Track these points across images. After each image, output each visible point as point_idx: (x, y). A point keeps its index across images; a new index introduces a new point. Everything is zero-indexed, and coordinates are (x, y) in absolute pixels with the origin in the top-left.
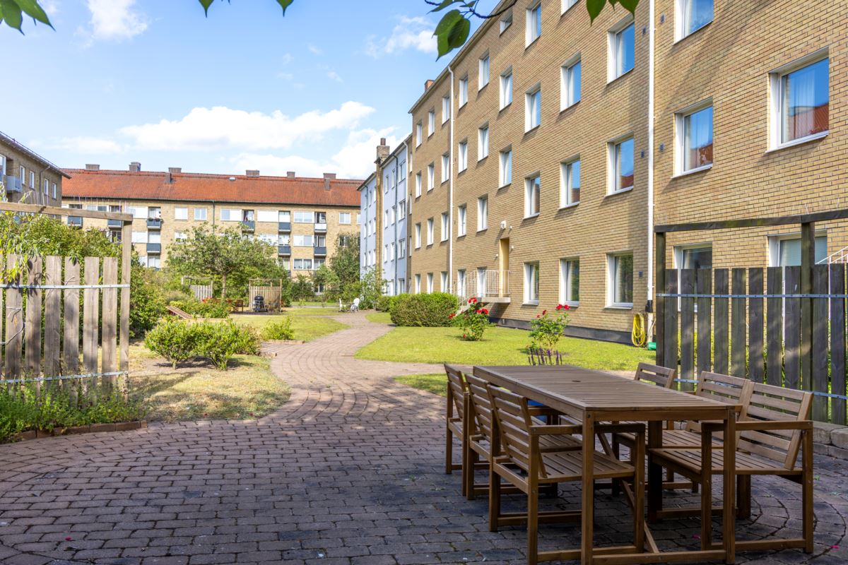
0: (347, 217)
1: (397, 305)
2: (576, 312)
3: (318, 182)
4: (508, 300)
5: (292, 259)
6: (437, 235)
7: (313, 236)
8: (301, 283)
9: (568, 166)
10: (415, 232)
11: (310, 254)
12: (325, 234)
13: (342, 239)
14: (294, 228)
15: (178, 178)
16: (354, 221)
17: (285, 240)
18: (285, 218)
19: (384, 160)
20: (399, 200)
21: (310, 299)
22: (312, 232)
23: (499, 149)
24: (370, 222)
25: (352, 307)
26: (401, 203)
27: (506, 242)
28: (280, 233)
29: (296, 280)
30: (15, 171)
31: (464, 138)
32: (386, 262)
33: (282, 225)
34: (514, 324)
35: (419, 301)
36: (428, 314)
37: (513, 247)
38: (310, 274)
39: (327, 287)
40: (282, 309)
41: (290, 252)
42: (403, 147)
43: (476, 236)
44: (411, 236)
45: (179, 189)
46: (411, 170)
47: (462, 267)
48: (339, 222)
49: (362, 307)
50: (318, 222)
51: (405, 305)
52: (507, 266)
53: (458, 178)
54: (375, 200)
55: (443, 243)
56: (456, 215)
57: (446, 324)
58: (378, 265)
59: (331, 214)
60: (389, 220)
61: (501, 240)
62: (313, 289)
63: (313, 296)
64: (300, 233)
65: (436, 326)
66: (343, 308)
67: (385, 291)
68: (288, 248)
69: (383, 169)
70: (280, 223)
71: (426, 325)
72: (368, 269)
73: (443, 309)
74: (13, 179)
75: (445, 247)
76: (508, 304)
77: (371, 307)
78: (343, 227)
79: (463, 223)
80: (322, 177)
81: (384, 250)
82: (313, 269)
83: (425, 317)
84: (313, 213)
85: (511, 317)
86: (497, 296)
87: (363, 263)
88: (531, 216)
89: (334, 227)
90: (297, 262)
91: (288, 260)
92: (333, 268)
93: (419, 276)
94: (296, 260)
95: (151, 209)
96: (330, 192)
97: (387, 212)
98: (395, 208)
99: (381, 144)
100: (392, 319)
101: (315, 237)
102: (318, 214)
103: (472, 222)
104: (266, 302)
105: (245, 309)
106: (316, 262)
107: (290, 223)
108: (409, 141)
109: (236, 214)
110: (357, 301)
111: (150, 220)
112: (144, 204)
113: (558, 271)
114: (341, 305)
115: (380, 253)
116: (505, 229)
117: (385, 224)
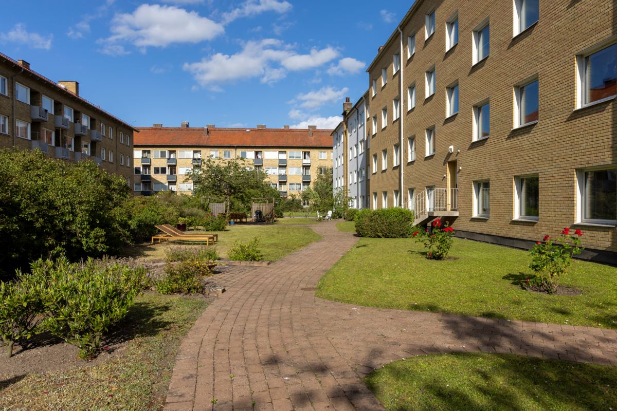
0: (324, 154)
1: (361, 219)
2: (535, 227)
3: (304, 132)
4: (456, 214)
5: (288, 183)
6: (390, 161)
7: (302, 168)
8: (293, 200)
9: (521, 88)
10: (372, 161)
11: (300, 180)
12: (309, 166)
13: (321, 169)
14: (289, 163)
15: (212, 132)
16: (329, 157)
17: (283, 172)
18: (283, 156)
19: (348, 112)
20: (359, 140)
21: (300, 210)
22: (301, 165)
23: (445, 85)
24: (339, 157)
25: (327, 218)
26: (361, 142)
27: (453, 165)
28: (280, 167)
29: (289, 198)
30: (97, 126)
31: (411, 82)
32: (351, 184)
33: (281, 161)
34: (463, 235)
35: (379, 215)
36: (387, 227)
37: (461, 168)
38: (300, 193)
39: (311, 202)
40: (275, 219)
41: (286, 179)
42: (362, 100)
43: (425, 160)
44: (369, 165)
45: (214, 139)
46: (368, 117)
47: (412, 186)
48: (319, 158)
49: (333, 217)
50: (305, 158)
51: (367, 219)
52: (454, 185)
53: (407, 115)
54: (342, 141)
55: (395, 168)
56: (406, 146)
57: (403, 236)
58: (345, 187)
59: (313, 152)
60: (353, 154)
61: (449, 162)
62: (302, 204)
63: (302, 208)
64: (293, 166)
65: (395, 237)
66: (320, 218)
67: (350, 205)
68: (285, 176)
69: (348, 118)
70: (279, 160)
71: (387, 237)
72: (339, 189)
73: (400, 223)
74: (95, 132)
75: (397, 171)
76: (457, 217)
77: (340, 217)
78: (322, 161)
79: (412, 151)
80: (307, 128)
81: (350, 177)
82: (302, 190)
83: (385, 230)
84: (302, 152)
85: (460, 228)
86: (445, 210)
87: (335, 185)
88: (479, 140)
89: (315, 161)
90: (291, 185)
91: (286, 184)
92: (315, 189)
93: (376, 194)
94: (290, 184)
95: (195, 152)
96: (313, 138)
97: (351, 149)
98: (357, 146)
99: (346, 101)
100: (356, 231)
101: (303, 168)
102: (305, 153)
103: (420, 150)
104: (264, 214)
105: (248, 220)
106: (303, 185)
107: (286, 160)
108: (367, 95)
109: (250, 154)
110: (330, 213)
111: (194, 159)
112: (191, 149)
113: (512, 188)
114: (318, 216)
115: (347, 178)
116: (452, 153)
117: (350, 157)
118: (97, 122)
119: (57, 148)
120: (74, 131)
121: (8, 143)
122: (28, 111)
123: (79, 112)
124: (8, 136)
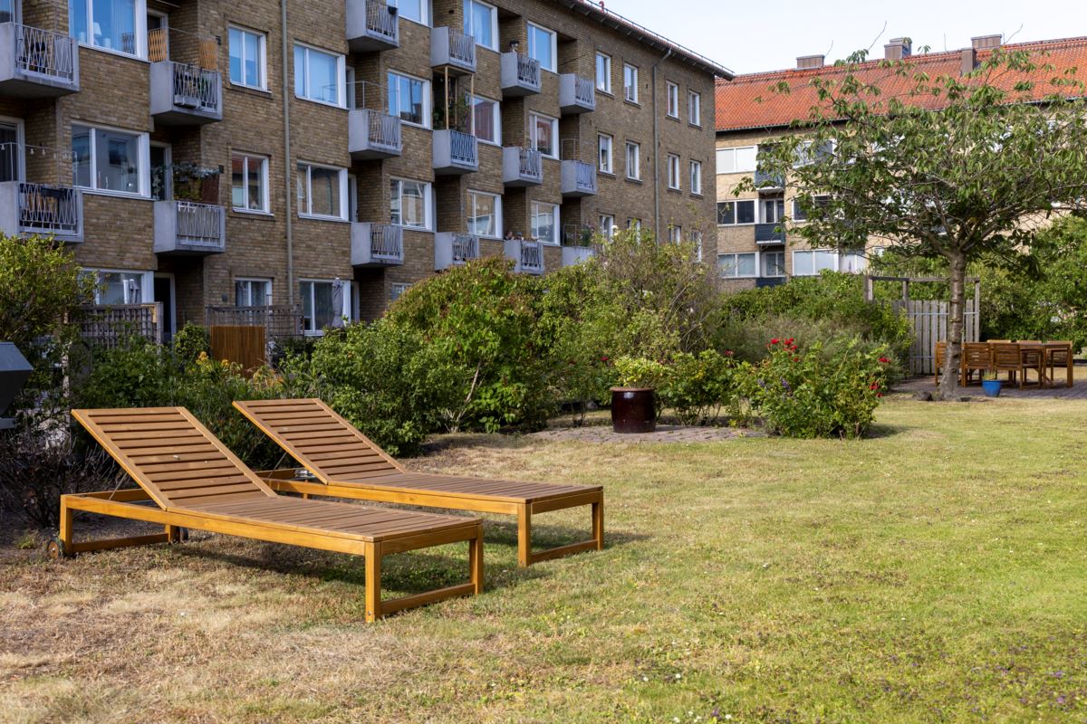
30: (583, 63)
118: (581, 48)
119: (437, 133)
120: (499, 80)
121: (267, 120)
122: (337, 15)
123: (517, 17)
124: (266, 96)
